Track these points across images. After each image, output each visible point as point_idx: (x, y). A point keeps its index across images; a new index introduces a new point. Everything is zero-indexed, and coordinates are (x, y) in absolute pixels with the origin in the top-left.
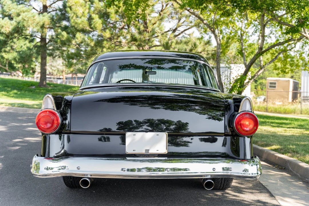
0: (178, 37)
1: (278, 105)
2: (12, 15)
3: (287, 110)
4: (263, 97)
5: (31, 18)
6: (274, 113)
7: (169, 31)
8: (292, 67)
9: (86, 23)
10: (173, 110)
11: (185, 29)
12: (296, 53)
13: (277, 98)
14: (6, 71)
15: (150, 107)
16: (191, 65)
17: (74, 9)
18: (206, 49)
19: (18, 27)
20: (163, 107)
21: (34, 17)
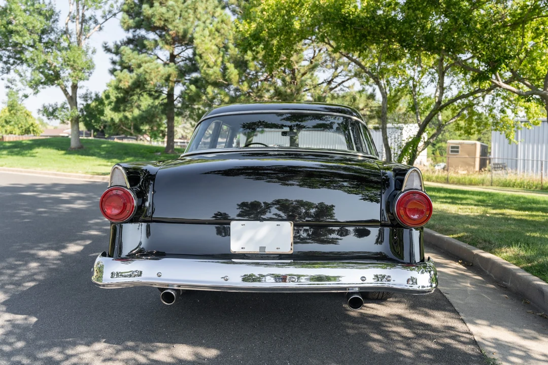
0: (335, 90)
1: (461, 174)
2: (132, 66)
3: (473, 180)
4: (442, 165)
5: (154, 69)
6: (456, 184)
7: (323, 83)
8: (478, 126)
9: (219, 74)
10: (312, 188)
11: (343, 80)
12: (485, 108)
13: (460, 165)
14: (131, 134)
15: (280, 183)
16: (340, 122)
17: (205, 58)
18: (370, 105)
19: (139, 81)
20: (298, 183)
21: (157, 68)
